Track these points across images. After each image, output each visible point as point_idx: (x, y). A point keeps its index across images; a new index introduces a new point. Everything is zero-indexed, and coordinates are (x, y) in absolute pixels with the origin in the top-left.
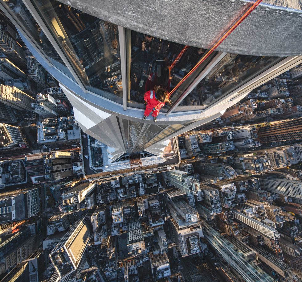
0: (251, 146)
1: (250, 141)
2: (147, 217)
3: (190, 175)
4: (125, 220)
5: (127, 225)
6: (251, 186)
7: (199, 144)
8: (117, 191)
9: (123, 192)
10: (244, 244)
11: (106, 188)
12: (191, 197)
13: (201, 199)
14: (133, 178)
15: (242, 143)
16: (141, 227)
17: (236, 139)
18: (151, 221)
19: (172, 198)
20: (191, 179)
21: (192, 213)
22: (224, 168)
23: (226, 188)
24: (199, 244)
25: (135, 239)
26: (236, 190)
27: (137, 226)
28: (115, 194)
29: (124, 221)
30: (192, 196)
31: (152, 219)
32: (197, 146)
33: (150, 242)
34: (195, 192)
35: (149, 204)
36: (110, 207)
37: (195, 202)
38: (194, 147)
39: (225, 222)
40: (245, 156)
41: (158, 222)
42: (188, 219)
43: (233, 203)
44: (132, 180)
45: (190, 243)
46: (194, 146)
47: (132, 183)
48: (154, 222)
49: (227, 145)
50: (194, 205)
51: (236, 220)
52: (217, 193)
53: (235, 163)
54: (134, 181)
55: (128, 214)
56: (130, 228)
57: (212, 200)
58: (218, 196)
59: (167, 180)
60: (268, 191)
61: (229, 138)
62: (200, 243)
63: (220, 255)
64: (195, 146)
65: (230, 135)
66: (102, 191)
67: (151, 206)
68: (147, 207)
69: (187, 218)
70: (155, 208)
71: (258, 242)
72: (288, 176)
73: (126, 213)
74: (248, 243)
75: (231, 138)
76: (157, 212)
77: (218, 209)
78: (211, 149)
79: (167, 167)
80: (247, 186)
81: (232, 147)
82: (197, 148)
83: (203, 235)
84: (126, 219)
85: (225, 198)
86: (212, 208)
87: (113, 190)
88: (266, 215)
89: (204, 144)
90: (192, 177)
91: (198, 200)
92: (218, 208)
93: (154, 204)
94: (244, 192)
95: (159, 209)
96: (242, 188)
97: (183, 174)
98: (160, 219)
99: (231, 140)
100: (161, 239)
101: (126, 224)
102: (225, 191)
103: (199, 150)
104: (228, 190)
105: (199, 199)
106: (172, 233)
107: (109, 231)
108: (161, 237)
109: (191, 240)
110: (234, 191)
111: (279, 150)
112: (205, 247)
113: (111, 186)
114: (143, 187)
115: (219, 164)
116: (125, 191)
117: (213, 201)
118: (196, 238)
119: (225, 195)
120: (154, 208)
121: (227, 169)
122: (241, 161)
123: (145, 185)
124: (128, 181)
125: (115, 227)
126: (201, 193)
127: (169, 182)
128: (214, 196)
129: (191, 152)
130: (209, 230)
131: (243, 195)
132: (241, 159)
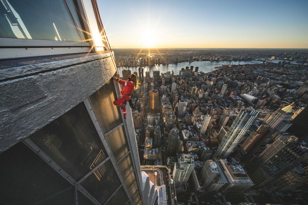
0: (159, 117)
1: (156, 117)
3: (177, 161)
6: (182, 122)
7: (153, 148)
10: (220, 132)
12: (195, 164)
13: (196, 155)
15: (156, 121)
17: (154, 124)
19: (201, 185)
20: (181, 161)
21: (209, 166)
22: (171, 134)
23: (186, 136)
24: (234, 165)
30: (195, 163)
32: (154, 150)
34: (192, 159)
37: (199, 161)
38: (155, 153)
39: (209, 141)
40: (165, 121)
43: (195, 133)
45: (237, 173)
46: (153, 153)
49: (156, 129)
50: (202, 163)
51: (206, 133)
53: (169, 127)
58: (192, 142)
59: (183, 188)
60: (185, 115)
61: (152, 127)
62: (233, 164)
63: (234, 149)
64: (154, 151)
65: (150, 126)
69: (216, 172)
71: (215, 124)
72: (177, 106)
75: (152, 126)
77: (201, 144)
78: (158, 140)
79: (171, 184)
80: (183, 123)
82: (156, 150)
83: (225, 159)
86: (202, 148)
88: (199, 118)
89: (153, 144)
90: (179, 160)
91: (198, 158)
92: (200, 143)
94: (186, 126)
96: (185, 127)
97: (177, 168)
99: (154, 126)
103: (157, 149)
104: (186, 135)
105: (196, 157)
106: (236, 192)
109: (233, 171)
110: (187, 131)
111: (163, 107)
112: (234, 160)
115: (169, 137)
117: (196, 146)
118: (231, 167)
119: (190, 137)
121: (172, 132)
122: (168, 124)
126: (191, 154)
127: (184, 186)
128: (192, 144)
129: (158, 156)
130: (219, 154)
131: (189, 127)
132: (166, 124)
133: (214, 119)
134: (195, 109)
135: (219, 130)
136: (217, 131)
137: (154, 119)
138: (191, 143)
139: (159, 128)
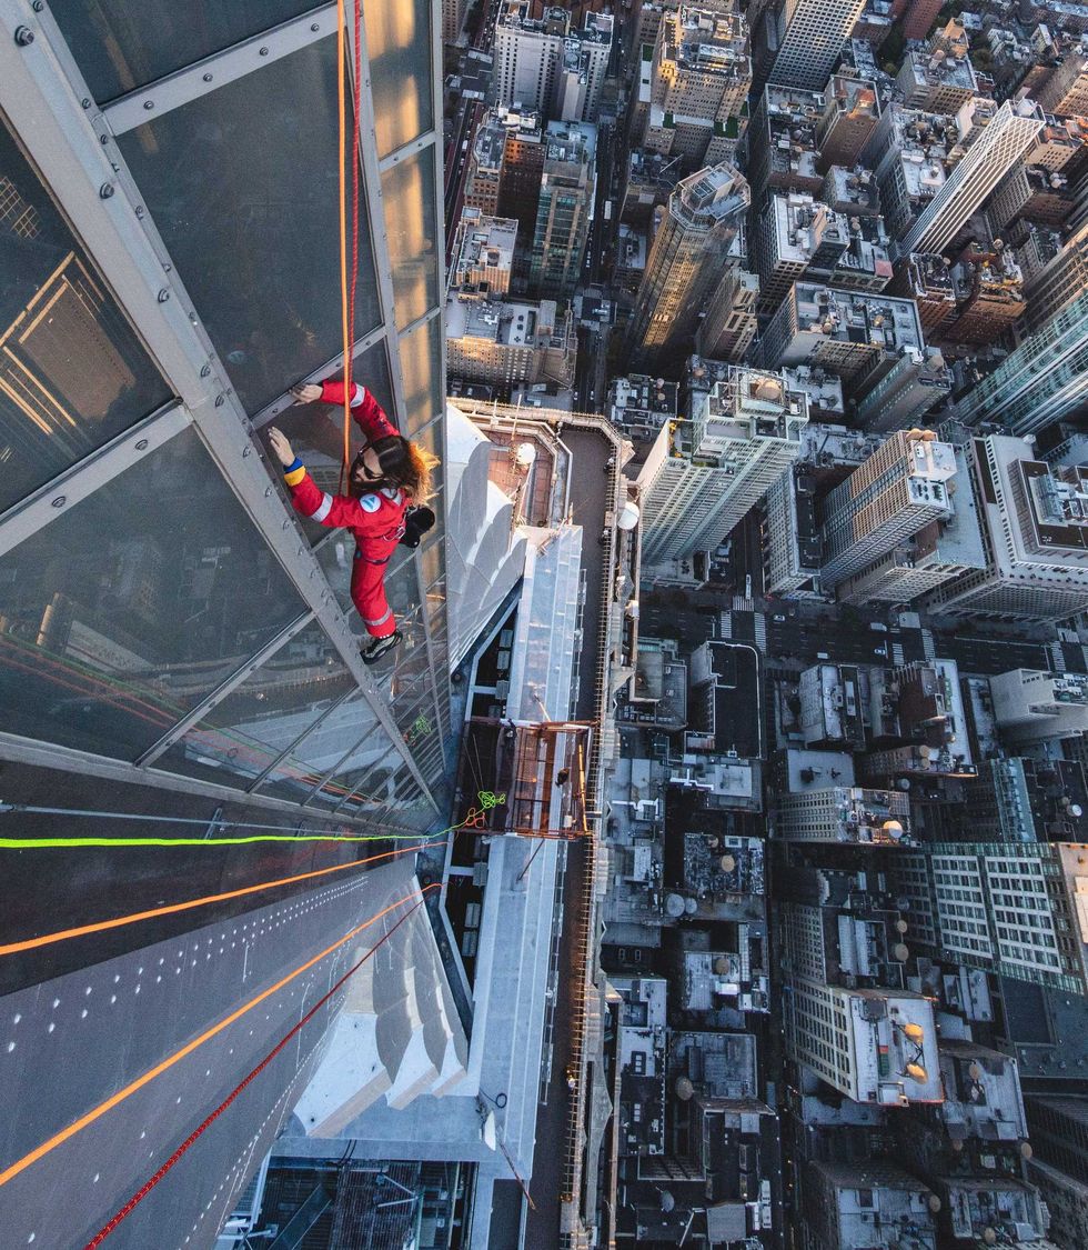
0: (600, 52)
1: (576, 46)
2: (905, 783)
3: (683, 407)
4: (916, 983)
5: (954, 970)
6: (798, 125)
7: (513, 296)
8: (699, 1022)
9: (708, 959)
10: (1063, 251)
11: (655, 1139)
12: (811, 444)
13: (833, 390)
14: (625, 840)
15: (574, 85)
16: (973, 852)
17: (548, 106)
18: (933, 755)
19: (806, 564)
20: (713, 411)
21: (904, 467)
22: (684, 211)
23: (795, 242)
24: (1069, 477)
25: (1048, 914)
26: (809, 199)
27: (965, 881)
28: (717, 1040)
29: (927, 991)
30: (812, 433)
31: (921, 741)
32: (521, 310)
33: (1066, 800)
34: (794, 408)
35: (825, 745)
36: (813, 1110)
37: (843, 429)
38: (522, 335)
39: (962, 306)
40: (645, 94)
41: (947, 707)
42: (937, 496)
43: (870, 233)
44: (638, 851)
45: (1065, 524)
46: (513, 332)
47: (660, 850)
48: (939, 737)
49: (563, 150)
50: (861, 440)
51: (957, 250)
52: (813, 292)
53: (673, 153)
54: (647, 831)
55: (881, 945)
56: (974, 944)
57: (843, 328)
58: (827, 291)
59: (686, 570)
60: (835, 70)
61: (525, 130)
62: (1063, 468)
64: (515, 323)
65: (513, 119)
66: (673, 1187)
67: (838, 734)
68: (844, 764)
69: (933, 501)
70: (856, 701)
71: (1052, 190)
73: (872, 960)
74: (1057, 236)
75: (531, 123)
76: (879, 692)
77: (898, 316)
78: (560, 240)
79: (619, 531)
80: (794, 140)
81: (584, 137)
82: (533, 314)
83: (1021, 435)
84: (911, 969)
85: (841, 262)
86: (890, 346)
87: (681, 1051)
88: (939, 119)
89: (520, 269)
90: (702, 403)
91: (839, 406)
92: (888, 314)
93: (828, 704)
94: (822, 167)
95: (860, 677)
96: (804, 168)
97: (672, 452)
98: (927, 688)
99: (542, 125)
100: (1047, 710)
101: (949, 980)
102: (808, 251)
103: (547, 311)
104: (801, 234)
105: (831, 401)
106: (1009, 620)
107: (989, 1161)
108: (1034, 709)
109: (1048, 512)
110: (814, 210)
113: (650, 1071)
114: (703, 759)
115: (659, 233)
116: (704, 937)
117: (848, 328)
118: (1041, 485)
119: (826, 255)
120: (852, 711)
121: (694, 200)
122: (668, 122)
123: (694, 742)
124: (634, 887)
125: (963, 1096)
126: (799, 378)
127: (699, 559)
128: (824, 311)
129: (545, 358)
130: (997, 400)
131: (839, 177)
132: (657, 119)
133: (1059, 148)
134: (930, 34)
135: (1065, 238)
136: (1045, 239)
137: (555, 67)
138: (824, 298)
139: (590, 146)
